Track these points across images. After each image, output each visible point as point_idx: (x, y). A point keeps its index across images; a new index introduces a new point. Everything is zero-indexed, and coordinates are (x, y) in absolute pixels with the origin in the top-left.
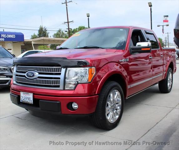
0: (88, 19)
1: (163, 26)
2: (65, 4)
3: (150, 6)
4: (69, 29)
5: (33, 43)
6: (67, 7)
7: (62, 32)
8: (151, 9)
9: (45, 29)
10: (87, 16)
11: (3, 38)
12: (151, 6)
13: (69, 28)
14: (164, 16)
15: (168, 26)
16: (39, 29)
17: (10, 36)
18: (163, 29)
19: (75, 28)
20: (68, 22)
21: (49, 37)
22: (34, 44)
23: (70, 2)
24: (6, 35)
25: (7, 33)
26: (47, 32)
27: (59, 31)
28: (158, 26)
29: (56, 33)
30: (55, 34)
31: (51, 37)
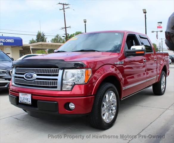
0: (85, 24)
1: (157, 32)
2: (63, 10)
3: (144, 13)
4: (66, 34)
5: (31, 47)
6: (64, 13)
7: (60, 38)
8: (145, 15)
9: (43, 34)
10: (84, 22)
11: (1, 42)
12: (145, 13)
13: (66, 33)
14: (158, 23)
15: (162, 32)
16: (37, 34)
17: (8, 41)
18: (157, 35)
19: (72, 34)
20: (66, 28)
22: (32, 49)
23: (68, 8)
24: (5, 40)
25: (6, 38)
26: (45, 37)
27: (57, 36)
28: (152, 32)
29: (54, 38)
30: (53, 39)
31: (48, 42)
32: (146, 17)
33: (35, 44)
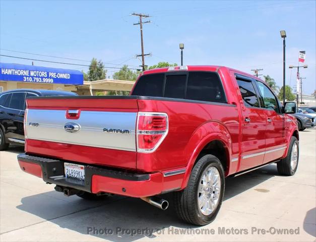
0: (182, 52)
1: (298, 67)
2: (139, 25)
3: (282, 37)
4: (143, 66)
5: (91, 88)
6: (141, 31)
7: (129, 71)
8: (284, 41)
9: (101, 65)
10: (180, 48)
11: (51, 78)
12: (284, 37)
13: (143, 64)
14: (301, 52)
15: (306, 67)
17: (61, 76)
18: (298, 73)
19: (152, 66)
20: (143, 55)
21: (107, 79)
22: (93, 90)
23: (147, 22)
24: (57, 75)
25: (57, 71)
26: (104, 69)
27: (124, 69)
28: (290, 68)
29: (118, 71)
30: (116, 74)
31: (109, 77)
32: (286, 44)
33: (98, 83)
